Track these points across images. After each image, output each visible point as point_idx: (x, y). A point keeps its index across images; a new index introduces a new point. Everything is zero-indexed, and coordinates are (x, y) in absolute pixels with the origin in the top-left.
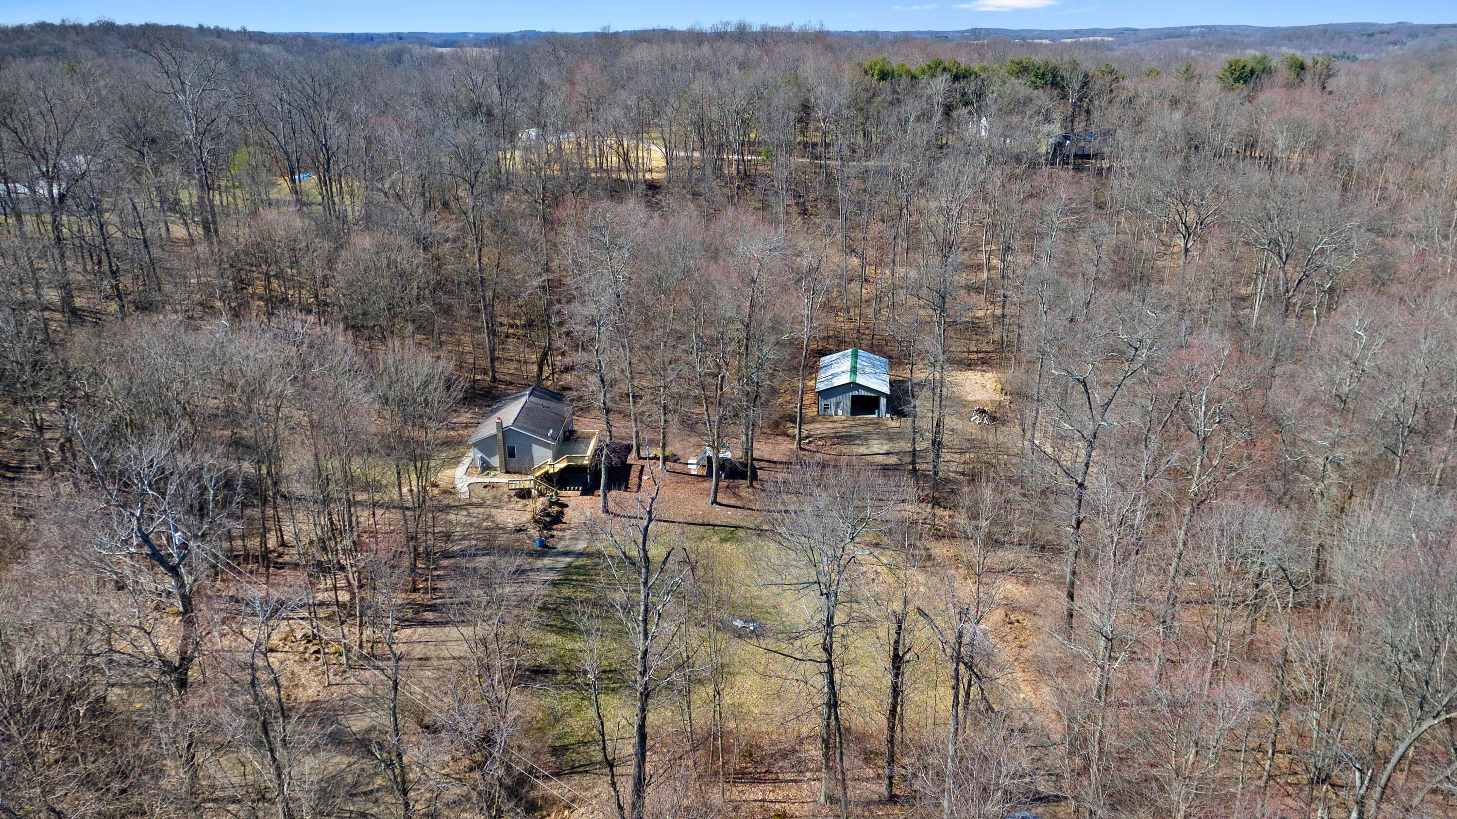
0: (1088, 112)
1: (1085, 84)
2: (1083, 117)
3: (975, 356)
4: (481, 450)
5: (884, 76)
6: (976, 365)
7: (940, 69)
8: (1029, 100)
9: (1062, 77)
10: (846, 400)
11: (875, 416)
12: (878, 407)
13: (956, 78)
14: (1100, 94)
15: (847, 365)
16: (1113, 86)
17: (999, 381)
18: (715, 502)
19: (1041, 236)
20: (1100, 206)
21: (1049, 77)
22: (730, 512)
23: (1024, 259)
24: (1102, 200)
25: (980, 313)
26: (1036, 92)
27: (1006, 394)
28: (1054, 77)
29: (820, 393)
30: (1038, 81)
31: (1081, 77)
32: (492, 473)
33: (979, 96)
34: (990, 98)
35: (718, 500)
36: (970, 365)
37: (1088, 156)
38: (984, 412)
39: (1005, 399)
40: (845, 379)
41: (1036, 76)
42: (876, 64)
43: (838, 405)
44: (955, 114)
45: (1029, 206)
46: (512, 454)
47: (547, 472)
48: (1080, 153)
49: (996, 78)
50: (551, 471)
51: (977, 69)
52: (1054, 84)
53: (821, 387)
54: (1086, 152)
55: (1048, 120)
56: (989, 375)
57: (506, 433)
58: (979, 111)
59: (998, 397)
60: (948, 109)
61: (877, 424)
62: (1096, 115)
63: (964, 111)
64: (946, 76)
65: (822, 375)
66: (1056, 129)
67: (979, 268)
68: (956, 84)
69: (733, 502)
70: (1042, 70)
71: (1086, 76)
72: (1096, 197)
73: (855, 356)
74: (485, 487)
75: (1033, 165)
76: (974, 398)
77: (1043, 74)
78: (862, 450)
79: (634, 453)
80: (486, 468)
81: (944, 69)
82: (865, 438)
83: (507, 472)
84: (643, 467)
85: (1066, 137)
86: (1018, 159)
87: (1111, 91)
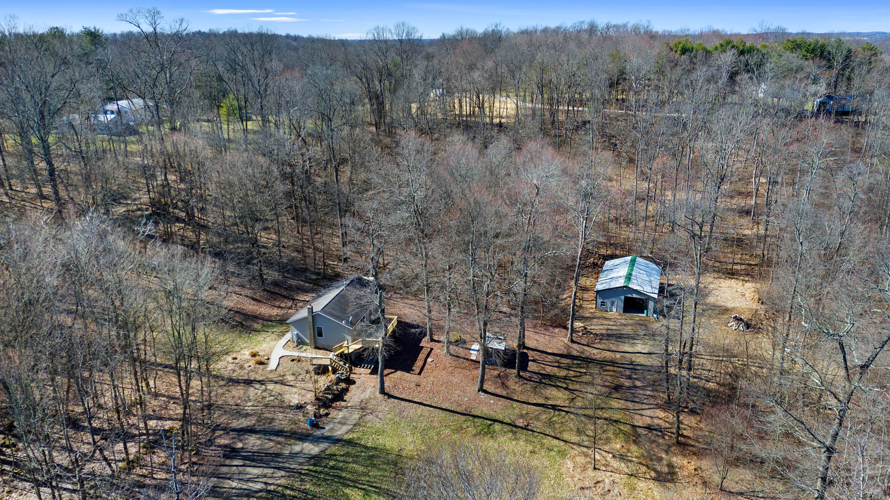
0: (849, 79)
1: (848, 57)
2: (845, 83)
3: (738, 267)
4: (297, 329)
5: (684, 51)
6: (741, 275)
7: (730, 46)
8: (800, 69)
9: (829, 53)
10: (620, 302)
11: (644, 315)
12: (647, 308)
13: (742, 53)
14: (861, 64)
15: (623, 271)
16: (872, 59)
17: (757, 291)
18: (481, 389)
19: (803, 172)
20: (856, 151)
21: (818, 52)
22: (492, 400)
23: (786, 191)
24: (858, 145)
25: (748, 232)
26: (807, 63)
27: (762, 303)
28: (822, 53)
29: (598, 292)
30: (809, 55)
31: (845, 52)
32: (304, 348)
33: (760, 65)
34: (768, 67)
35: (485, 387)
36: (732, 274)
37: (847, 113)
38: (741, 319)
39: (761, 309)
40: (621, 283)
41: (807, 51)
42: (680, 43)
43: (612, 304)
44: (738, 78)
45: (795, 148)
46: (320, 334)
47: (343, 352)
48: (840, 110)
49: (774, 53)
50: (346, 352)
51: (759, 47)
52: (822, 57)
53: (599, 287)
54: (846, 110)
55: (815, 81)
56: (748, 285)
57: (314, 316)
58: (760, 78)
59: (755, 306)
60: (732, 76)
61: (643, 324)
62: (856, 82)
63: (746, 76)
64: (734, 51)
65: (603, 277)
66: (822, 89)
67: (749, 194)
68: (742, 57)
69: (499, 391)
70: (812, 46)
71: (850, 51)
72: (854, 143)
73: (633, 262)
74: (293, 360)
75: (801, 116)
76: (733, 305)
77: (813, 50)
78: (627, 348)
79: (427, 338)
80: (300, 343)
81: (733, 47)
82: (631, 338)
83: (317, 348)
84: (432, 349)
85: (830, 97)
86: (788, 112)
87: (870, 63)
